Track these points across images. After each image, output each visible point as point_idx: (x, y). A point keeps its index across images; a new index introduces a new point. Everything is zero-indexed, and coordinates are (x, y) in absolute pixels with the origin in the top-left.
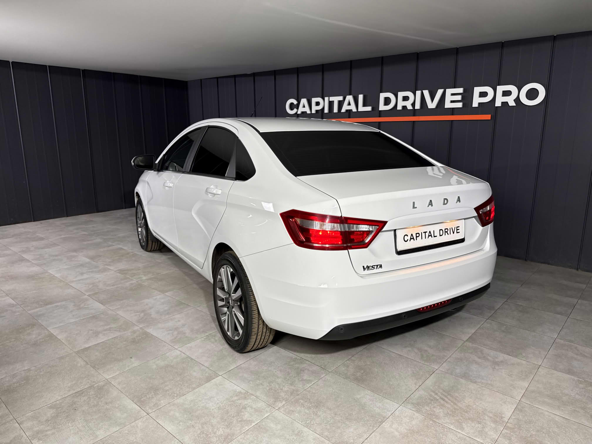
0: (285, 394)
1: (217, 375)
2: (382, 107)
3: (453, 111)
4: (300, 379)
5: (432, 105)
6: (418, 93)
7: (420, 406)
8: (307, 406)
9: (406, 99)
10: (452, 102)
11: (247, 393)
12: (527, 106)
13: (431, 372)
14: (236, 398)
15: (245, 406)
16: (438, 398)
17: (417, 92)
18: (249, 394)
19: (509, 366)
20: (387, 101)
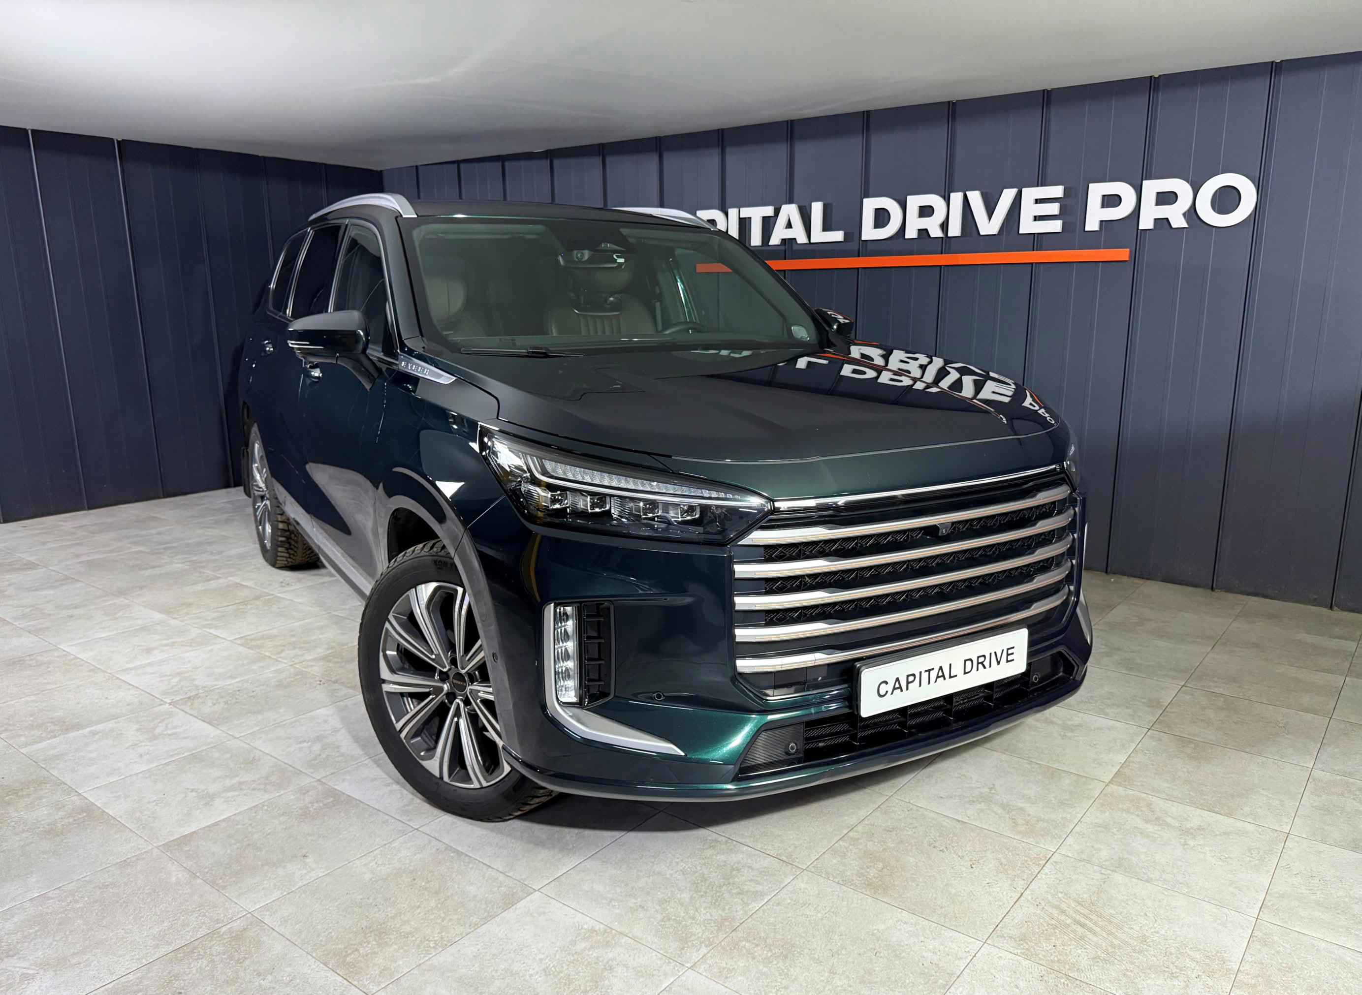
0: (704, 928)
1: (528, 891)
2: (869, 232)
3: (1038, 241)
4: (734, 891)
5: (988, 226)
6: (956, 198)
7: (1031, 942)
8: (760, 955)
9: (926, 211)
10: (1036, 218)
11: (609, 930)
12: (1214, 229)
13: (1041, 860)
14: (584, 945)
15: (610, 962)
16: (1069, 921)
17: (952, 195)
18: (614, 932)
19: (1218, 837)
20: (881, 218)
